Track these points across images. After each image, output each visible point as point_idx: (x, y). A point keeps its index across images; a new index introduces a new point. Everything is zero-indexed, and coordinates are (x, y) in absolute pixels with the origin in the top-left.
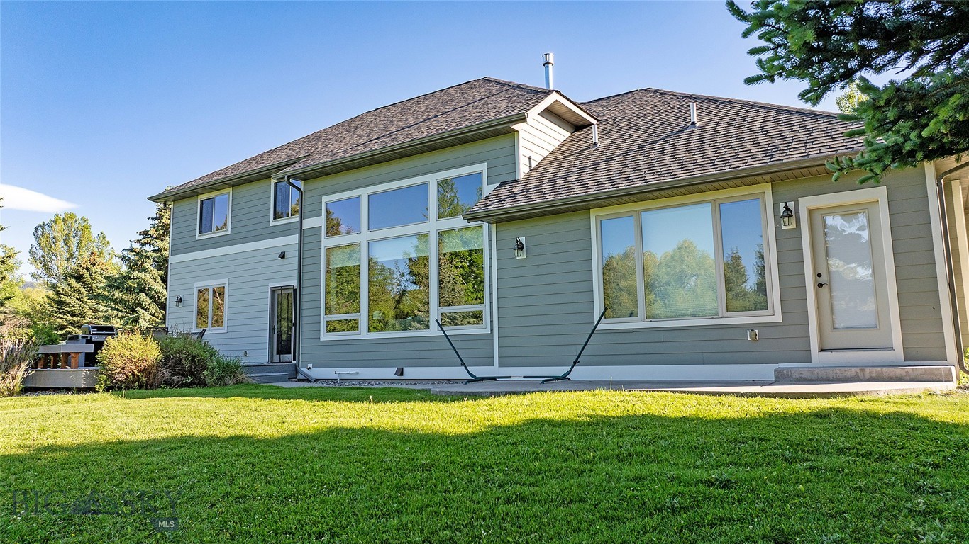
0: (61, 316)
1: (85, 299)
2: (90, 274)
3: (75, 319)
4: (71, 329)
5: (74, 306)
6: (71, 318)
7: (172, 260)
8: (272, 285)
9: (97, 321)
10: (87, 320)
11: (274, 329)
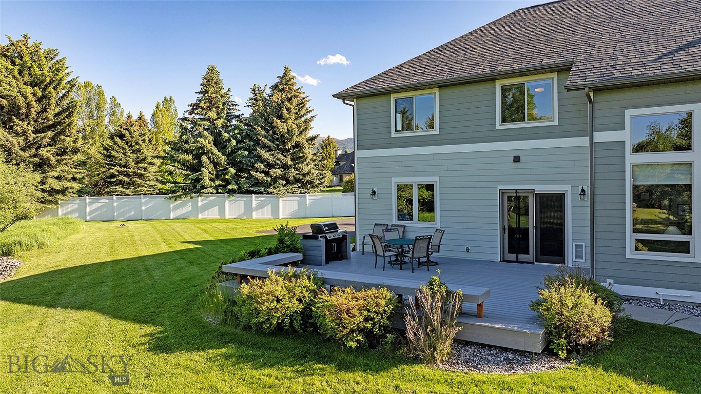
0: (112, 167)
1: (129, 154)
2: (130, 134)
3: (123, 169)
4: (121, 177)
5: (121, 160)
6: (120, 169)
7: (359, 154)
8: (500, 187)
9: (139, 171)
10: (132, 170)
11: (504, 229)
